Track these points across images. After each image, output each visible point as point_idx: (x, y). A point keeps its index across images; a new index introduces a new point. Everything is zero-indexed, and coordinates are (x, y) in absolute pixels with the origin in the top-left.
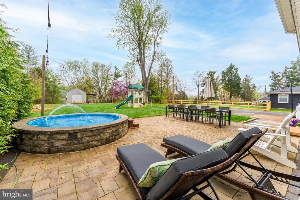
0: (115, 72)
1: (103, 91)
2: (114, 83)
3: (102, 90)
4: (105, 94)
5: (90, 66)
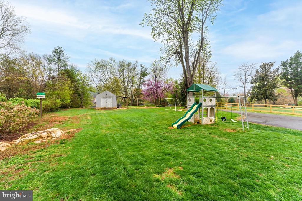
0: (141, 70)
3: (128, 90)
4: (131, 94)
5: (117, 65)
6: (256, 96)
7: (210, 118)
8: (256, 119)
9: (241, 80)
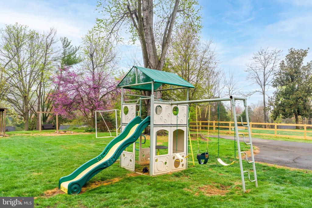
0: (63, 51)
1: (34, 99)
2: (61, 78)
3: (30, 95)
4: (39, 103)
6: (282, 110)
7: (174, 158)
8: (278, 153)
9: (258, 80)
